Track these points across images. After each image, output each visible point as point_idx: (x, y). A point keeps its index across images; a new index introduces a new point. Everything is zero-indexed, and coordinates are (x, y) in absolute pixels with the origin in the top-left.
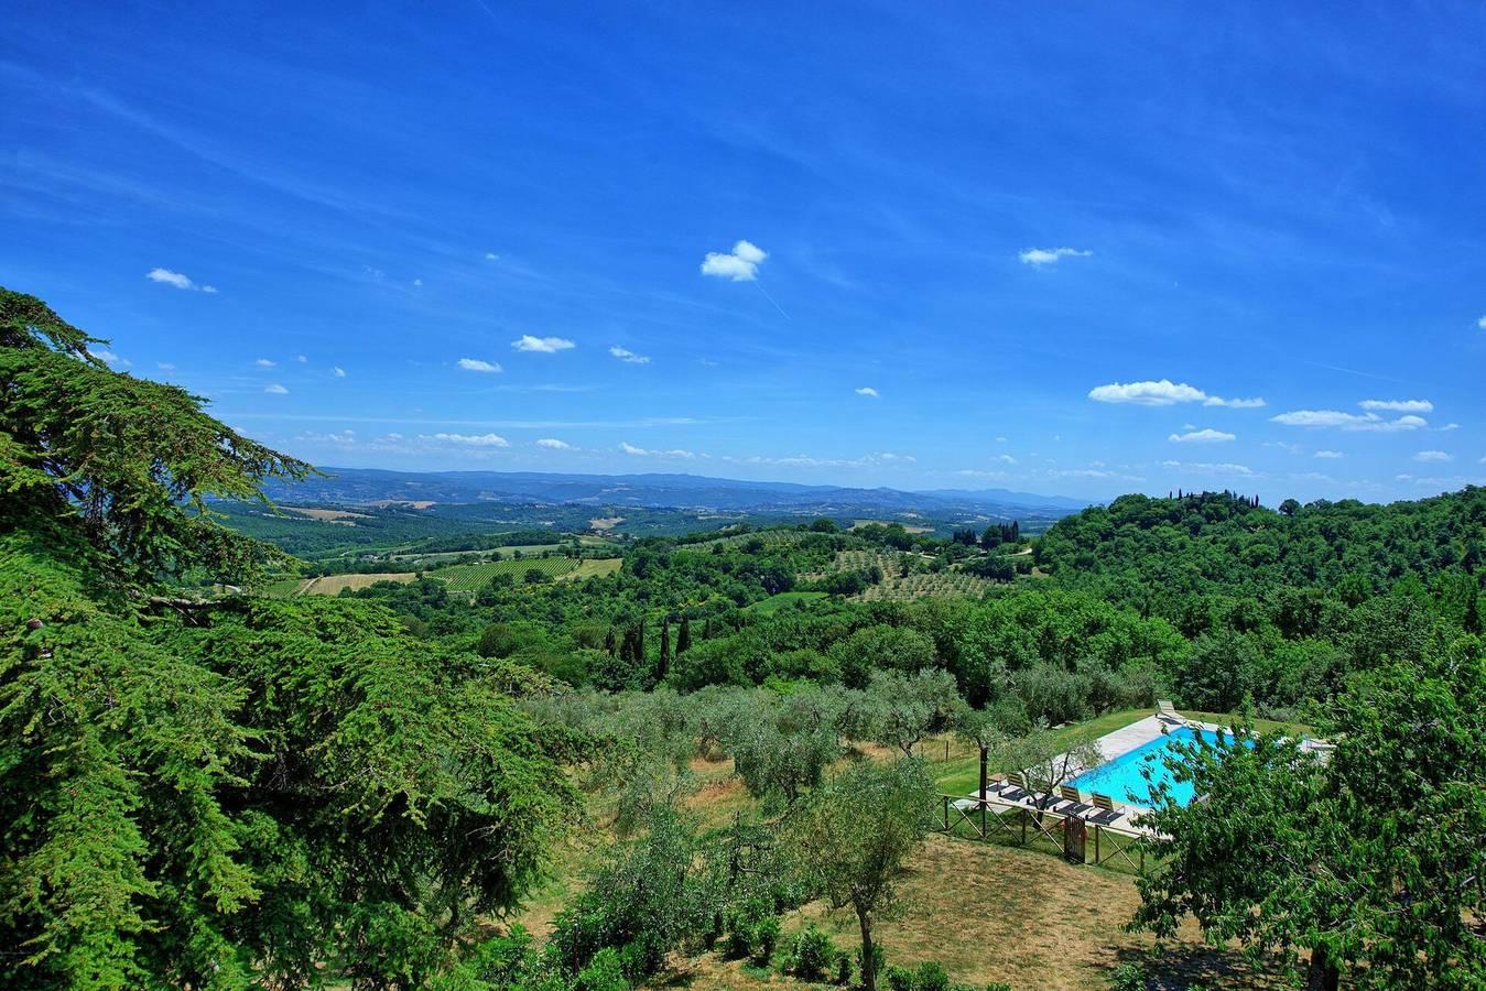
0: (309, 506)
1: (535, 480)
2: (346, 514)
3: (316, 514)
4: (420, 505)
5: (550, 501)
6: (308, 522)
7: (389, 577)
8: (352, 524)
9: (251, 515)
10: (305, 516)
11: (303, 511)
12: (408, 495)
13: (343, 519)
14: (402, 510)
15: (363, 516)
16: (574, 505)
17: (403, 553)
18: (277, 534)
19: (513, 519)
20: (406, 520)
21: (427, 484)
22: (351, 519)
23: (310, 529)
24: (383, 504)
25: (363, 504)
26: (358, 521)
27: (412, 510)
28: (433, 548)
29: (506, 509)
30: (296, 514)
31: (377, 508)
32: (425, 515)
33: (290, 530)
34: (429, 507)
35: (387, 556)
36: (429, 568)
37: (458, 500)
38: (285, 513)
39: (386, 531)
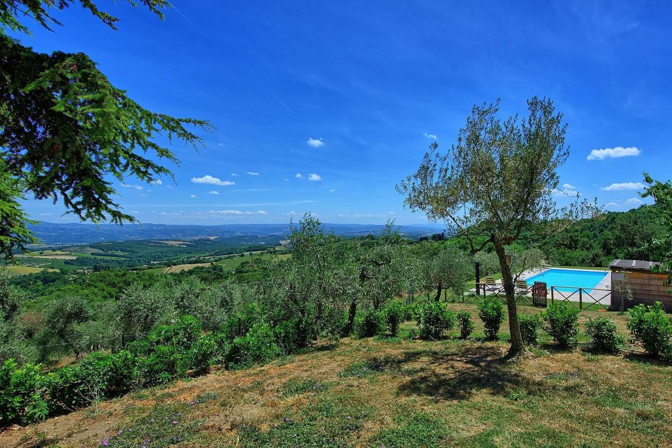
0: (167, 240)
1: (257, 227)
2: (182, 243)
3: (170, 243)
4: (212, 238)
5: (263, 234)
6: (166, 245)
7: (200, 265)
8: (185, 246)
9: (144, 244)
10: (164, 244)
11: (166, 242)
12: (207, 234)
13: (181, 244)
14: (205, 240)
15: (189, 243)
16: (272, 236)
17: (206, 256)
18: (155, 251)
19: (249, 242)
20: (206, 244)
21: (214, 230)
22: (184, 244)
23: (168, 249)
24: (196, 238)
25: (189, 238)
26: (187, 245)
27: (209, 240)
28: (217, 254)
29: (246, 238)
30: (162, 243)
31: (195, 240)
32: (214, 242)
33: (160, 249)
34: (216, 239)
35: (199, 258)
36: (216, 261)
37: (227, 236)
38: (157, 243)
39: (199, 248)
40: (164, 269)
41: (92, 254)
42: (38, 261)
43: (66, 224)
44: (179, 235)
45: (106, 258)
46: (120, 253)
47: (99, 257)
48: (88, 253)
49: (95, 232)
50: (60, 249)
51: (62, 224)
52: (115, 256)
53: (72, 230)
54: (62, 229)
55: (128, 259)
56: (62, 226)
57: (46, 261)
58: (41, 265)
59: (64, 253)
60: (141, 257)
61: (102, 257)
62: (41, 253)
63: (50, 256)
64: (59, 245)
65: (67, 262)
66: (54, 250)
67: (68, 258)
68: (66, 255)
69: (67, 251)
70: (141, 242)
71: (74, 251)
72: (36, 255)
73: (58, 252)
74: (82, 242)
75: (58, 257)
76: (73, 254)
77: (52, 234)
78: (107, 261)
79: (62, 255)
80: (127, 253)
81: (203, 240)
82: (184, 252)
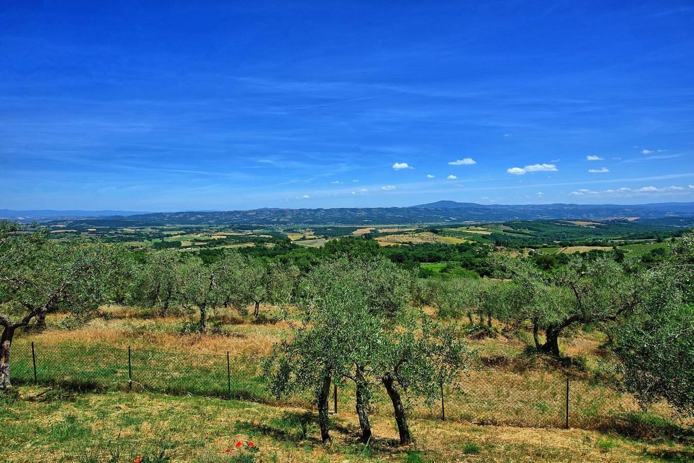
0: (575, 220)
2: (592, 223)
3: (578, 223)
4: (630, 219)
6: (573, 226)
7: (599, 248)
8: (594, 227)
9: (550, 224)
10: (571, 224)
12: (625, 215)
13: (590, 225)
14: (620, 221)
15: (599, 224)
17: (615, 239)
18: (560, 231)
19: (685, 225)
20: (621, 226)
21: (635, 210)
22: (594, 225)
23: (575, 229)
24: (610, 219)
25: (602, 219)
26: (597, 226)
27: (626, 221)
28: (632, 238)
29: (681, 220)
30: (569, 223)
31: (607, 221)
32: (632, 223)
33: (566, 229)
34: (636, 220)
35: (607, 240)
36: (621, 245)
37: (653, 217)
38: (564, 223)
39: (610, 230)
40: (559, 249)
41: (504, 231)
42: (464, 234)
43: (491, 206)
44: (591, 215)
45: (514, 235)
46: (527, 231)
47: (508, 234)
48: (500, 230)
49: (511, 212)
50: (481, 226)
51: (488, 206)
52: (522, 233)
53: (494, 210)
54: (487, 209)
55: (532, 237)
56: (488, 207)
57: (471, 234)
58: (466, 237)
59: (483, 229)
60: (545, 236)
61: (511, 234)
62: (468, 228)
63: (473, 231)
64: (484, 222)
65: (484, 237)
66: (476, 226)
67: (485, 233)
68: (484, 230)
69: (486, 228)
70: (548, 222)
71: (490, 228)
72: (464, 230)
73: (480, 228)
74: (500, 220)
75: (479, 232)
76: (490, 230)
77: (480, 214)
78: (514, 238)
79: (481, 230)
80: (533, 232)
81: (619, 221)
82: (590, 233)
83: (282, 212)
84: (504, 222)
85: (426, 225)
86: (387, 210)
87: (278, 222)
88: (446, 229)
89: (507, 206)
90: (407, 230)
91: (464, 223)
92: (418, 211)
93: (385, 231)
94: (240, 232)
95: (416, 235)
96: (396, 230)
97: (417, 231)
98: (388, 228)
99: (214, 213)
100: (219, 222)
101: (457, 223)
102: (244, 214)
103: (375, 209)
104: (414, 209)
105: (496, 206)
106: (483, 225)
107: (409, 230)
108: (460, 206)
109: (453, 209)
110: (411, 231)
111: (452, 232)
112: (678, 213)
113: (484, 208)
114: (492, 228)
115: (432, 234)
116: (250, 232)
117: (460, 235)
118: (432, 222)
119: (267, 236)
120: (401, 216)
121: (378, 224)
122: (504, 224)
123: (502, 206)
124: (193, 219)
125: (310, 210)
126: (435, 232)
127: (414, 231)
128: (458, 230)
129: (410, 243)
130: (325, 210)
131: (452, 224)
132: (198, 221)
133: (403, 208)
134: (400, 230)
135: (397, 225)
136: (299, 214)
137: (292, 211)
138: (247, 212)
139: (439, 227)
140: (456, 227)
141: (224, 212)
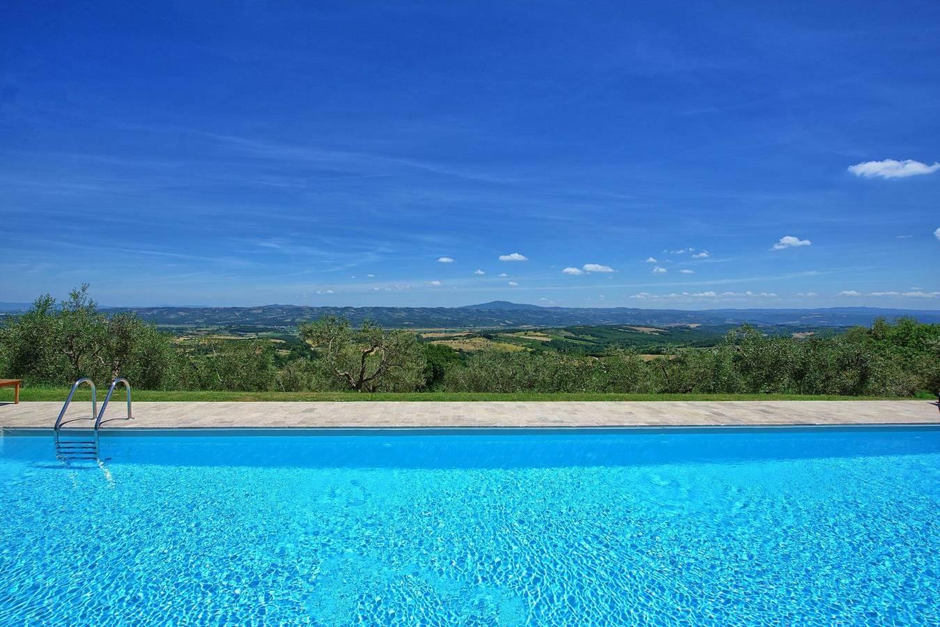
0: (639, 326)
1: (758, 312)
2: (655, 330)
3: (642, 329)
4: (693, 326)
5: (767, 323)
6: (637, 333)
8: (657, 334)
9: (613, 330)
10: (635, 330)
11: (638, 329)
12: (687, 321)
15: (663, 331)
16: (781, 325)
18: (624, 338)
20: (683, 333)
21: (696, 316)
22: (656, 332)
23: (638, 336)
24: (673, 325)
25: (665, 325)
26: (660, 333)
27: (688, 328)
30: (632, 329)
31: (671, 328)
32: (694, 330)
33: (629, 336)
34: (697, 327)
35: (671, 348)
37: (713, 324)
38: (628, 329)
39: (673, 337)
41: (565, 337)
42: (522, 340)
43: (550, 308)
44: (655, 321)
45: (576, 342)
46: (590, 338)
47: (570, 341)
48: (562, 336)
50: (541, 331)
51: (548, 308)
52: (584, 340)
53: (554, 313)
54: (547, 312)
55: (596, 344)
56: (547, 310)
57: (529, 341)
58: (524, 344)
59: (543, 335)
60: (609, 343)
61: (573, 341)
62: (526, 334)
63: (532, 337)
64: (543, 327)
65: (543, 343)
66: (535, 332)
67: (545, 339)
68: (544, 336)
69: (545, 333)
70: (611, 327)
71: (550, 334)
72: (521, 335)
73: (539, 334)
74: (561, 325)
75: (538, 338)
76: (550, 336)
77: (539, 317)
78: (576, 345)
79: (541, 336)
80: (596, 338)
81: (682, 328)
82: (655, 340)
83: (299, 311)
84: (565, 327)
85: (478, 329)
86: (432, 310)
87: (293, 323)
88: (501, 335)
89: (568, 308)
90: (455, 335)
91: (520, 327)
92: (469, 313)
93: (430, 335)
94: (240, 335)
95: (468, 341)
96: (443, 335)
97: (468, 337)
98: (434, 332)
99: (203, 310)
100: (210, 322)
101: (513, 328)
102: (247, 312)
103: (418, 309)
104: (464, 309)
105: (557, 308)
106: (542, 330)
107: (458, 334)
108: (516, 308)
109: (509, 311)
110: (460, 336)
111: (508, 338)
112: (737, 321)
113: (543, 311)
114: (552, 333)
115: (485, 339)
116: (253, 336)
117: (517, 341)
118: (484, 325)
119: (278, 341)
120: (449, 319)
121: (421, 327)
122: (565, 330)
123: (563, 308)
124: (172, 317)
125: (335, 309)
126: (489, 338)
127: (465, 336)
128: (515, 335)
129: (460, 350)
130: (355, 309)
131: (508, 328)
132: (182, 320)
133: (452, 309)
134: (448, 335)
135: (444, 329)
136: (321, 313)
137: (312, 309)
138: (250, 309)
139: (493, 331)
140: (513, 332)
141: (218, 309)
